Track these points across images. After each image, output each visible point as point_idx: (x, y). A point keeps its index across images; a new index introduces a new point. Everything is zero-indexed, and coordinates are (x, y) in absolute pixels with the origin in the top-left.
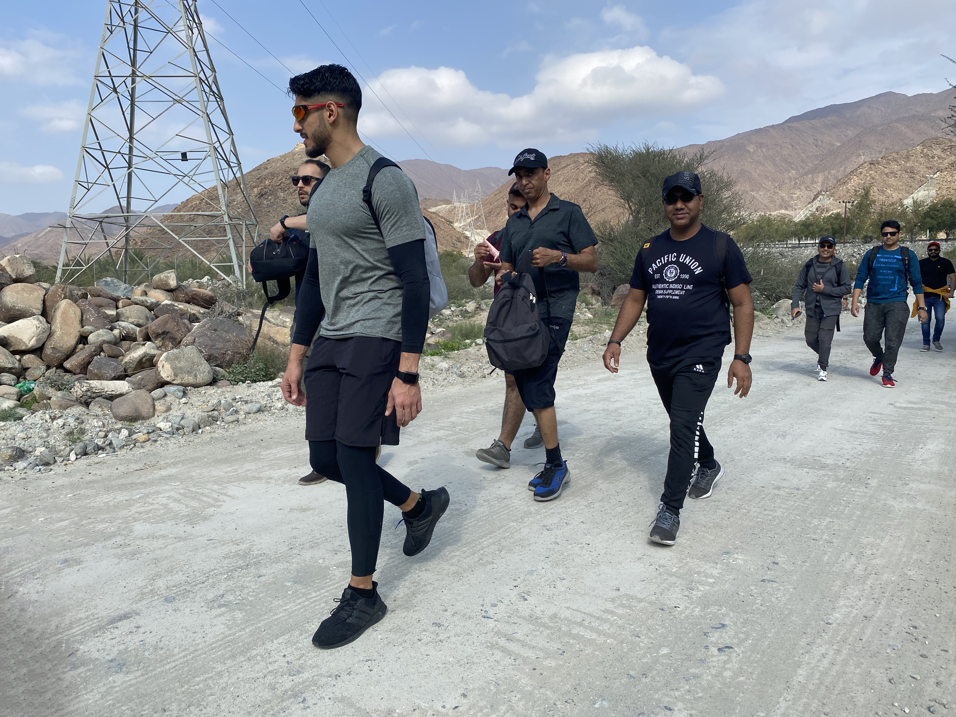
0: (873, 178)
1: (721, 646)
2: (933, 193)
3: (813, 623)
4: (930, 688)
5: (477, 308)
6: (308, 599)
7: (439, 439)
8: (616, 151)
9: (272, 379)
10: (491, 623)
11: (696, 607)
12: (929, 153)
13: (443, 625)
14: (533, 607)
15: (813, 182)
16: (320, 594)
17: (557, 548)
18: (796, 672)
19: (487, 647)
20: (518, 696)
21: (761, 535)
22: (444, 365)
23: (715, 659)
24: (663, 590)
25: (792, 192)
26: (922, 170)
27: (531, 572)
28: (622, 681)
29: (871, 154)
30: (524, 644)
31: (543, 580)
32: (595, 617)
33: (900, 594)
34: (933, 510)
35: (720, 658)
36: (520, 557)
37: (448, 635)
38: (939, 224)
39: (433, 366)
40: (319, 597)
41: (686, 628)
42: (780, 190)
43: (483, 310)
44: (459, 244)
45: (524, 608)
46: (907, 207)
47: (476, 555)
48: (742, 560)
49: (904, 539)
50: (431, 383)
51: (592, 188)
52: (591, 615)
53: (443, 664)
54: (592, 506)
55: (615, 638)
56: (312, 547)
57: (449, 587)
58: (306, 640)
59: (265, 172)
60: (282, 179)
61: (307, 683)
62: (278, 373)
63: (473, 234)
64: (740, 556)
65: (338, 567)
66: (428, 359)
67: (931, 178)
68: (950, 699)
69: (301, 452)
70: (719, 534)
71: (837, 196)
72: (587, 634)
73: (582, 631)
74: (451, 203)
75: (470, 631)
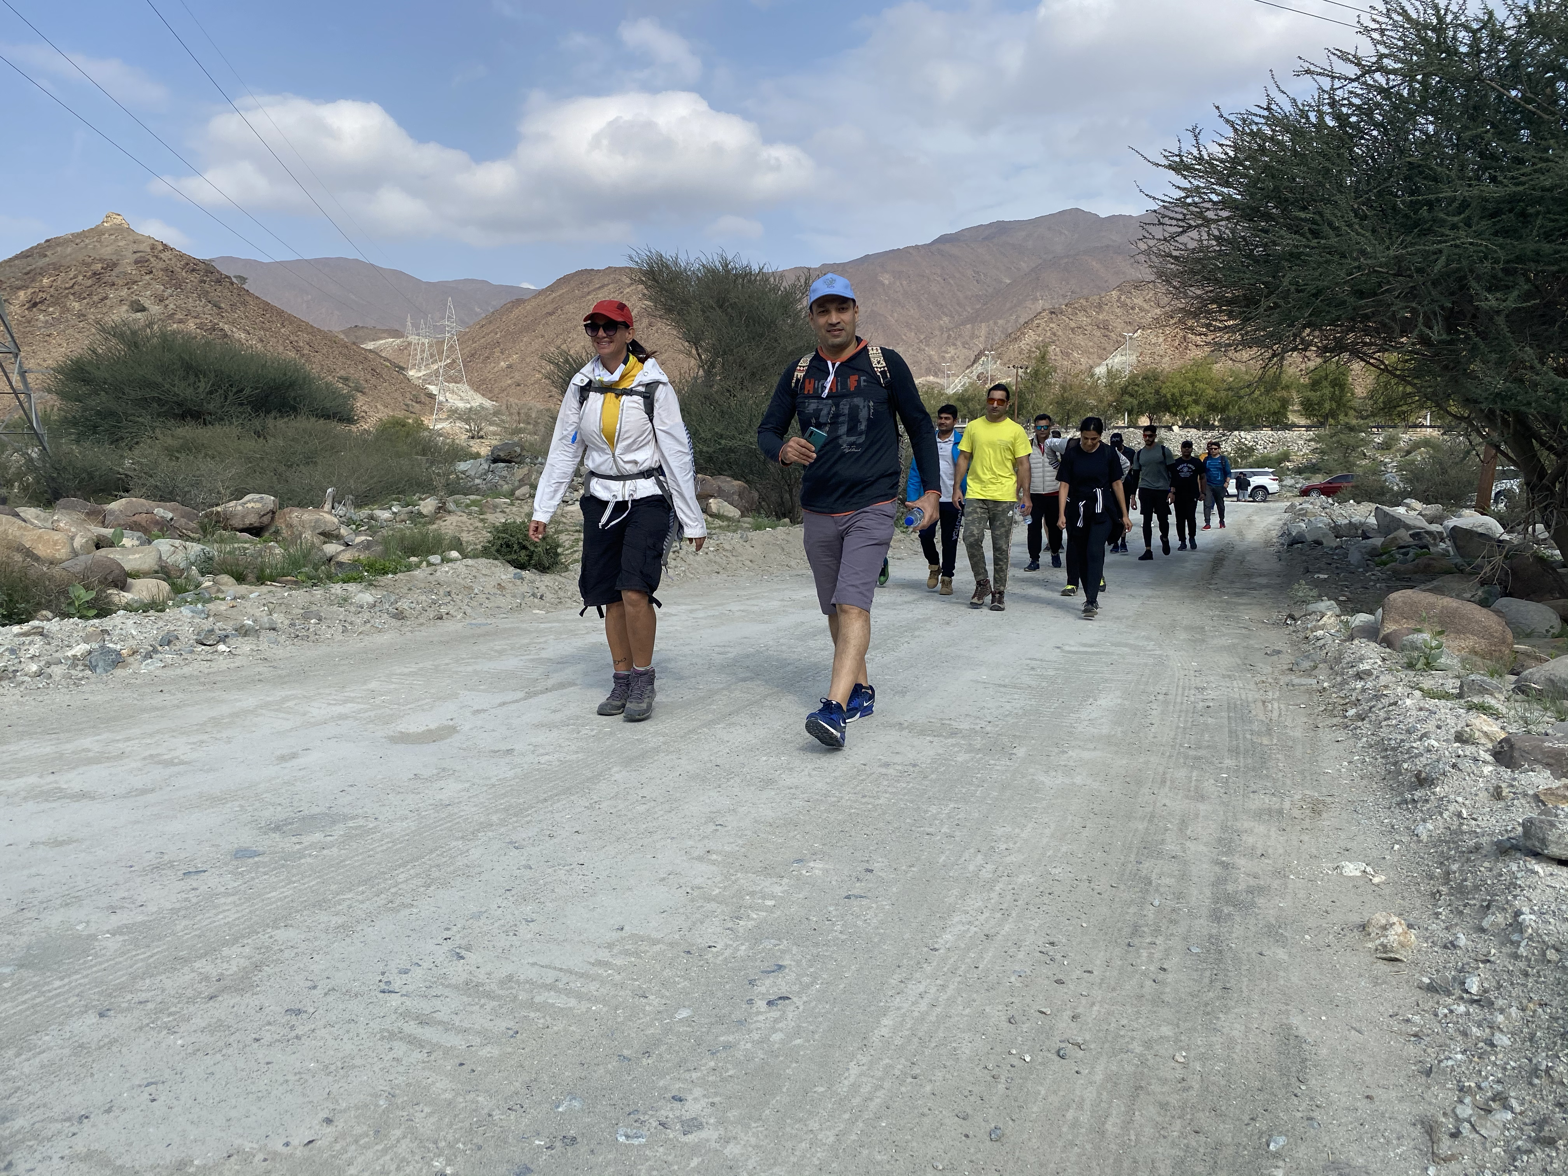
0: (1055, 335)
1: (772, 998)
2: (1133, 359)
3: (913, 951)
4: (1063, 1023)
5: (440, 508)
6: (43, 993)
7: (343, 717)
8: (676, 263)
9: (21, 622)
10: (394, 1001)
11: (742, 944)
12: (1128, 301)
13: (306, 1012)
14: (473, 968)
15: (973, 336)
16: (70, 982)
17: (528, 873)
18: (879, 1022)
19: (382, 1038)
20: (427, 1110)
21: (853, 834)
22: (367, 597)
23: (761, 1018)
24: (694, 924)
25: (943, 349)
26: (1118, 324)
27: (477, 916)
28: (610, 1066)
29: (1053, 298)
30: (447, 1027)
31: (496, 925)
32: (576, 974)
33: (1037, 900)
34: (1096, 785)
35: (768, 1015)
36: (462, 893)
37: (313, 1026)
38: (1140, 403)
39: (345, 600)
40: (67, 987)
41: (722, 977)
42: (928, 345)
43: (449, 512)
44: (417, 406)
45: (458, 972)
46: (1099, 378)
47: (383, 896)
48: (820, 869)
49: (1053, 826)
50: (340, 629)
51: (643, 325)
52: (570, 972)
53: (296, 1074)
54: (597, 806)
55: (605, 1002)
56: (67, 904)
57: (325, 949)
58: (27, 1064)
59: (42, 262)
60: (75, 277)
61: (19, 1137)
62: (36, 611)
63: (443, 390)
64: (819, 865)
65: (113, 935)
66: (337, 589)
67: (1131, 338)
68: (1088, 1037)
69: (69, 747)
70: (791, 834)
71: (1006, 360)
72: (561, 1001)
73: (551, 998)
74: (402, 337)
75: (354, 1017)
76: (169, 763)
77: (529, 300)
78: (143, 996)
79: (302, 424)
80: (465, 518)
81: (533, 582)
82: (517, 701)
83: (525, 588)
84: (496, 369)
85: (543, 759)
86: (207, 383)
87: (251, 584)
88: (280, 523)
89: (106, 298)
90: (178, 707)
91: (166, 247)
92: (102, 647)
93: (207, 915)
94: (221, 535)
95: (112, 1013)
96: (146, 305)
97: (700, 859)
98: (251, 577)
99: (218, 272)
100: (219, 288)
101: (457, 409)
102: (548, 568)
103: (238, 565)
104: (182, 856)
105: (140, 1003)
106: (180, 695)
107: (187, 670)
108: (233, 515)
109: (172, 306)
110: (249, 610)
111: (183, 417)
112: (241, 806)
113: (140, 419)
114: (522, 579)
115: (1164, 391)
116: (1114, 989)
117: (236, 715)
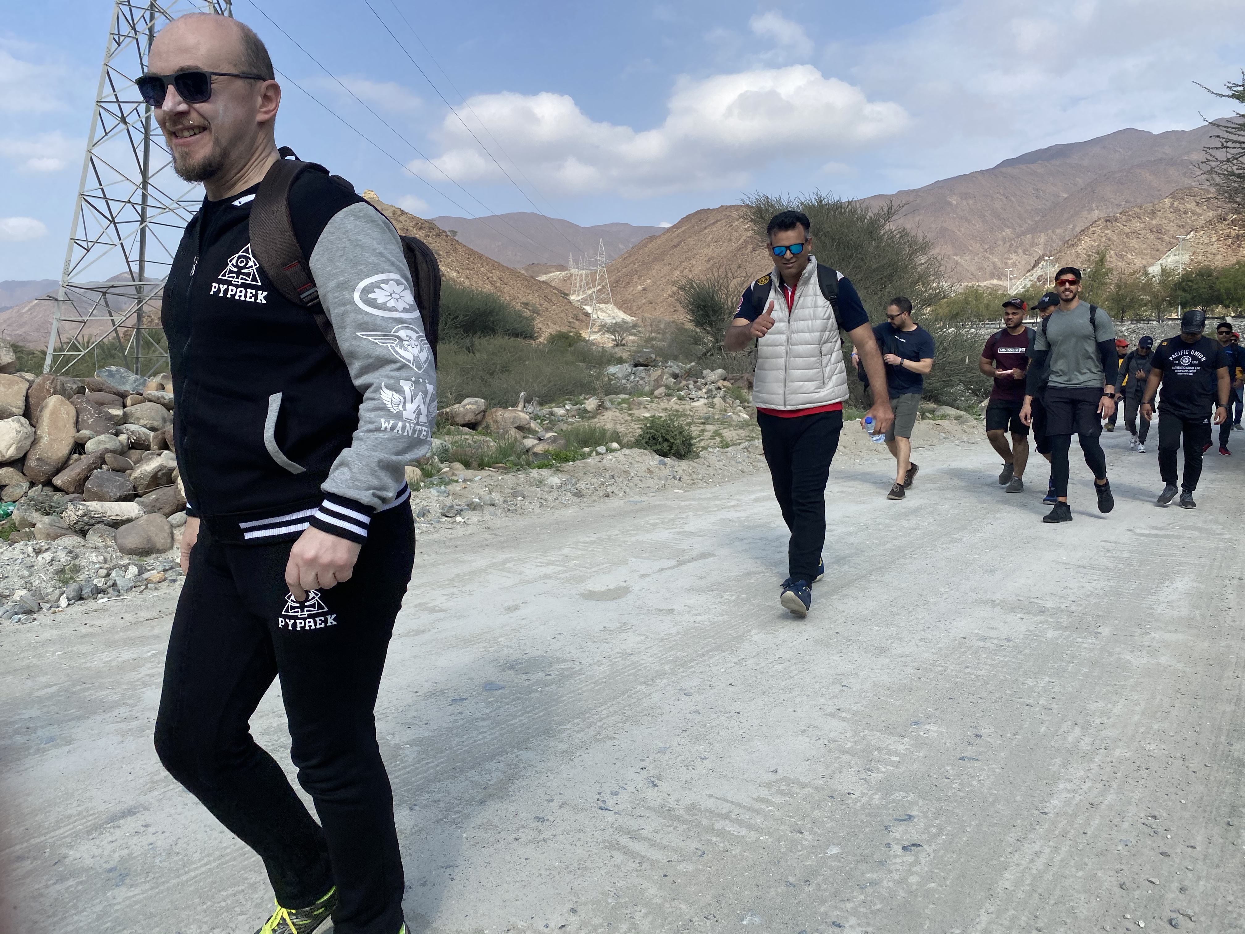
0: (1110, 240)
1: (906, 843)
2: (1186, 258)
3: (1025, 812)
4: (1172, 892)
5: (599, 406)
7: (548, 577)
8: (779, 203)
10: (610, 817)
11: (876, 794)
12: (1181, 207)
13: (548, 820)
14: (665, 795)
15: (1033, 244)
17: (698, 718)
18: (1001, 875)
19: (605, 847)
20: (644, 911)
21: (960, 700)
22: (555, 480)
23: (898, 860)
24: (834, 772)
25: (1006, 256)
26: (1172, 228)
27: (663, 751)
28: (779, 890)
29: (1108, 208)
30: (653, 844)
31: (679, 759)
32: (744, 807)
33: (1136, 774)
34: (1180, 666)
35: (905, 859)
36: (650, 730)
37: (554, 833)
38: (1193, 298)
39: (540, 482)
41: (862, 821)
42: (991, 253)
43: (607, 409)
44: (577, 323)
45: (653, 796)
46: (1154, 277)
47: (592, 728)
48: (935, 732)
49: (1143, 703)
50: (538, 504)
51: (748, 250)
52: (739, 805)
53: (546, 870)
54: (744, 663)
55: (770, 835)
57: (556, 770)
63: (596, 309)
64: (934, 728)
65: (411, 746)
66: (534, 473)
67: (1184, 239)
68: (1197, 909)
70: (907, 698)
72: (735, 830)
73: (728, 826)
74: (566, 270)
75: (582, 827)
76: (433, 610)
77: (660, 236)
78: (437, 796)
79: (499, 341)
80: (618, 413)
81: (673, 467)
82: (671, 568)
83: (666, 471)
84: (634, 292)
85: (697, 619)
87: (475, 469)
88: (489, 420)
90: (434, 565)
91: (403, 213)
93: (471, 735)
94: (449, 429)
95: (417, 808)
97: (832, 715)
98: (475, 464)
99: (438, 228)
100: (438, 240)
101: (606, 324)
102: (684, 456)
103: (465, 455)
104: (450, 685)
105: (435, 801)
106: (434, 556)
107: (436, 536)
108: (457, 414)
110: (475, 490)
112: (485, 647)
114: (665, 464)
115: (1217, 286)
116: (1217, 866)
117: (472, 573)
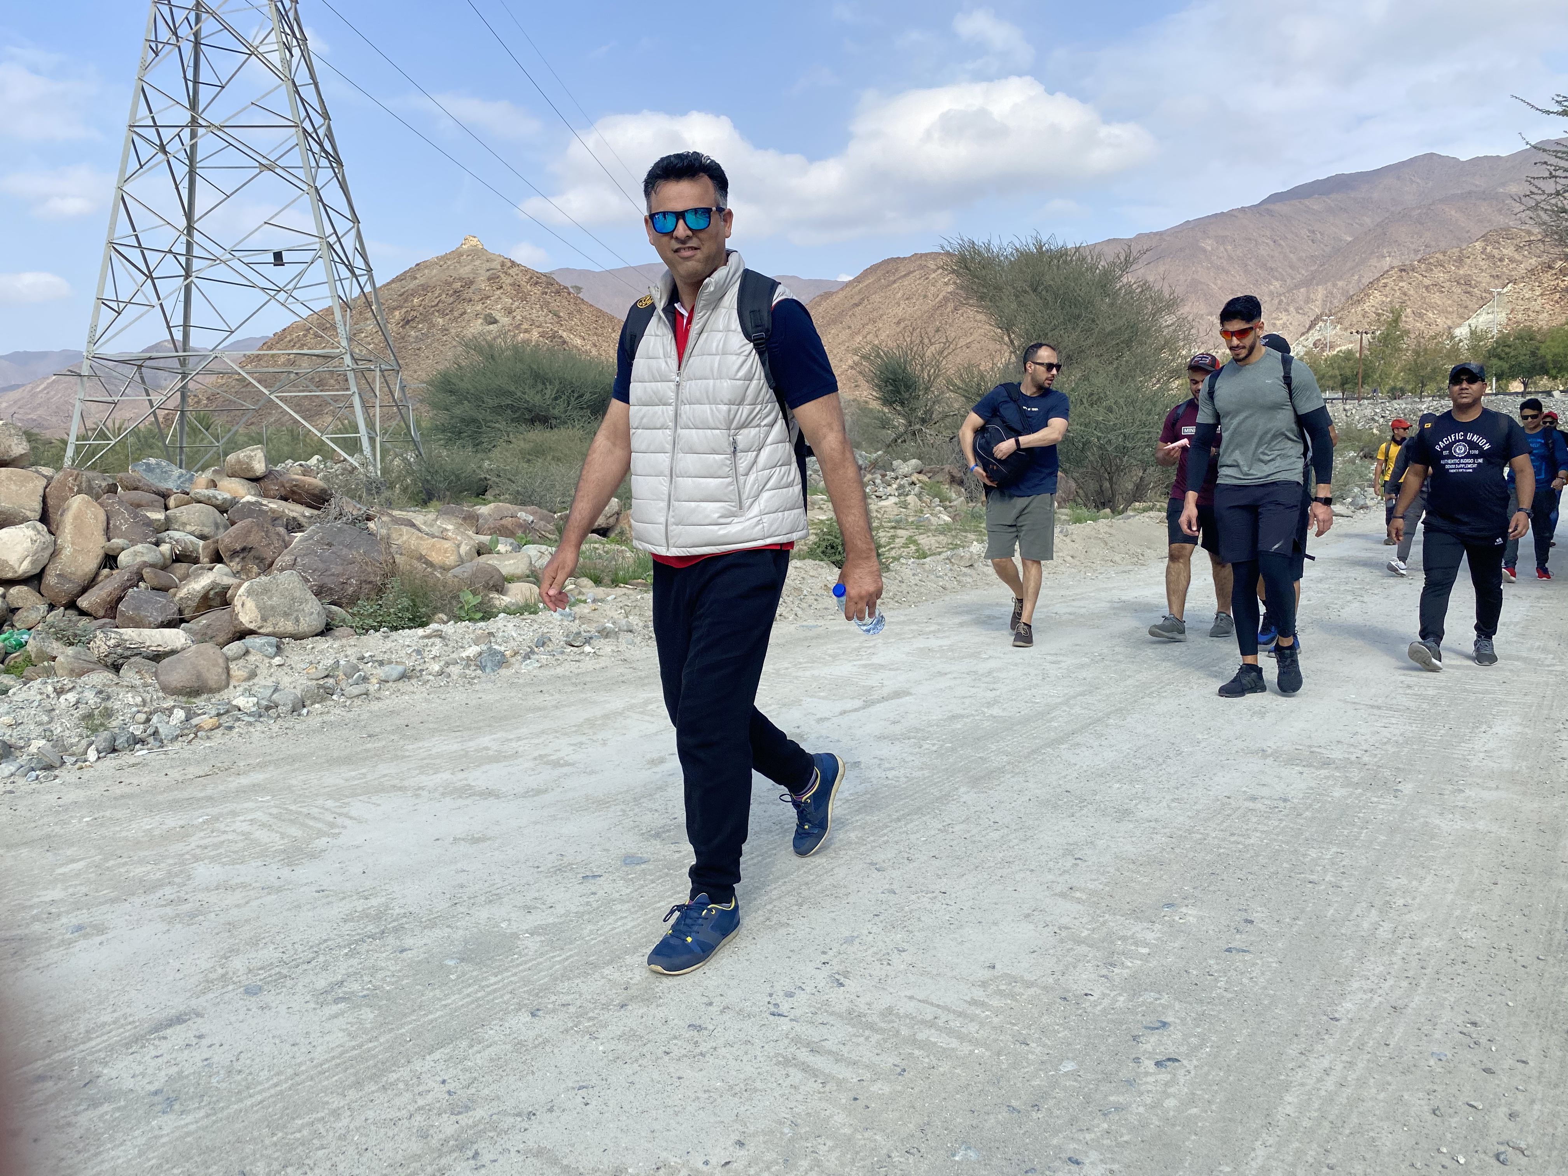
0: (1405, 294)
1: (1159, 1058)
2: (1502, 317)
3: (1310, 1019)
4: (1498, 1120)
6: (482, 988)
8: (988, 250)
9: (423, 625)
10: (785, 1025)
11: (1120, 995)
12: (1495, 252)
13: (706, 1029)
14: (853, 997)
15: (1308, 300)
16: (503, 979)
17: (893, 899)
18: (1281, 1098)
19: (778, 1063)
20: (830, 1143)
21: (1225, 876)
23: (1150, 1079)
24: (1067, 967)
25: (1274, 315)
26: (1484, 279)
27: (849, 941)
28: (1000, 1116)
29: (1403, 254)
30: (838, 1058)
31: (870, 952)
32: (954, 1012)
33: (1450, 970)
34: (1504, 833)
35: (1158, 1077)
36: (833, 915)
37: (714, 1044)
38: (1511, 368)
40: (501, 984)
41: (1103, 1029)
45: (839, 999)
46: (1461, 341)
48: (1194, 917)
49: (1457, 880)
51: (949, 309)
52: (948, 1009)
53: (705, 1091)
54: (951, 830)
55: (987, 1047)
56: (490, 901)
58: (479, 1055)
59: (413, 285)
60: (440, 295)
61: (481, 1127)
62: (434, 614)
64: (1191, 911)
65: (532, 934)
67: (1499, 293)
68: (1531, 1140)
69: (472, 745)
70: (1158, 874)
71: (1347, 323)
72: (942, 1040)
73: (933, 1036)
75: (749, 1038)
76: (556, 764)
77: (837, 292)
78: (565, 999)
82: (856, 710)
85: (891, 774)
86: (552, 390)
87: (607, 586)
89: (465, 313)
90: (557, 707)
91: (513, 264)
92: (490, 648)
93: (608, 921)
95: (540, 1013)
96: (497, 318)
97: (1063, 895)
98: (607, 580)
99: (558, 283)
100: (558, 298)
103: (595, 569)
104: (579, 859)
105: (563, 1005)
106: (557, 696)
107: (559, 671)
109: (519, 317)
110: (608, 613)
111: (532, 421)
112: (623, 810)
113: (497, 425)
115: (1542, 352)
116: (1556, 1086)
117: (606, 716)
